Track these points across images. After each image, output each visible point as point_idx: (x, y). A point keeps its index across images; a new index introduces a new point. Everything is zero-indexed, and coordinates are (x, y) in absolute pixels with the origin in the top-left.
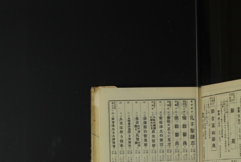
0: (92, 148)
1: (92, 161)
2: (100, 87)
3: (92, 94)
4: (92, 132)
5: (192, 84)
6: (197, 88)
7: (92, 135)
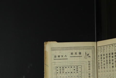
0: (45, 71)
1: (45, 77)
2: (49, 42)
3: (45, 45)
4: (45, 64)
5: (93, 41)
6: (96, 42)
7: (45, 65)
